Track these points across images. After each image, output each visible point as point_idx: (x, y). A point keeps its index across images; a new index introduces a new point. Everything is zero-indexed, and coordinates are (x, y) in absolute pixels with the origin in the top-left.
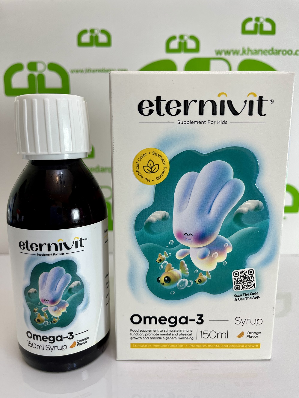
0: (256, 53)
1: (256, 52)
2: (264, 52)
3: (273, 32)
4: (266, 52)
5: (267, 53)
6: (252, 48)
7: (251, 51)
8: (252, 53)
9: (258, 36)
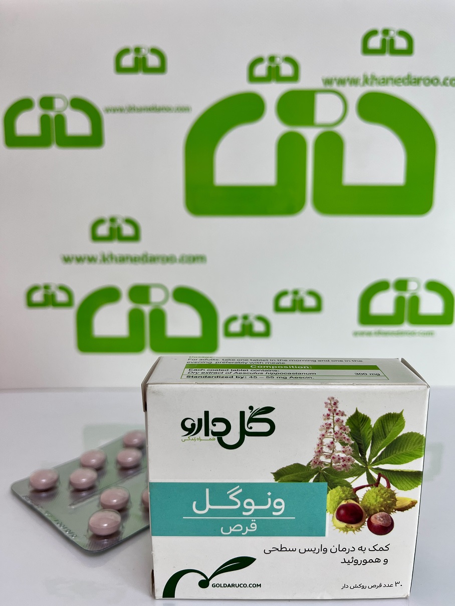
0: (383, 82)
1: (385, 81)
2: (397, 81)
3: (409, 51)
4: (399, 81)
5: (400, 83)
6: (379, 74)
7: (376, 79)
8: (379, 83)
9: (387, 58)
